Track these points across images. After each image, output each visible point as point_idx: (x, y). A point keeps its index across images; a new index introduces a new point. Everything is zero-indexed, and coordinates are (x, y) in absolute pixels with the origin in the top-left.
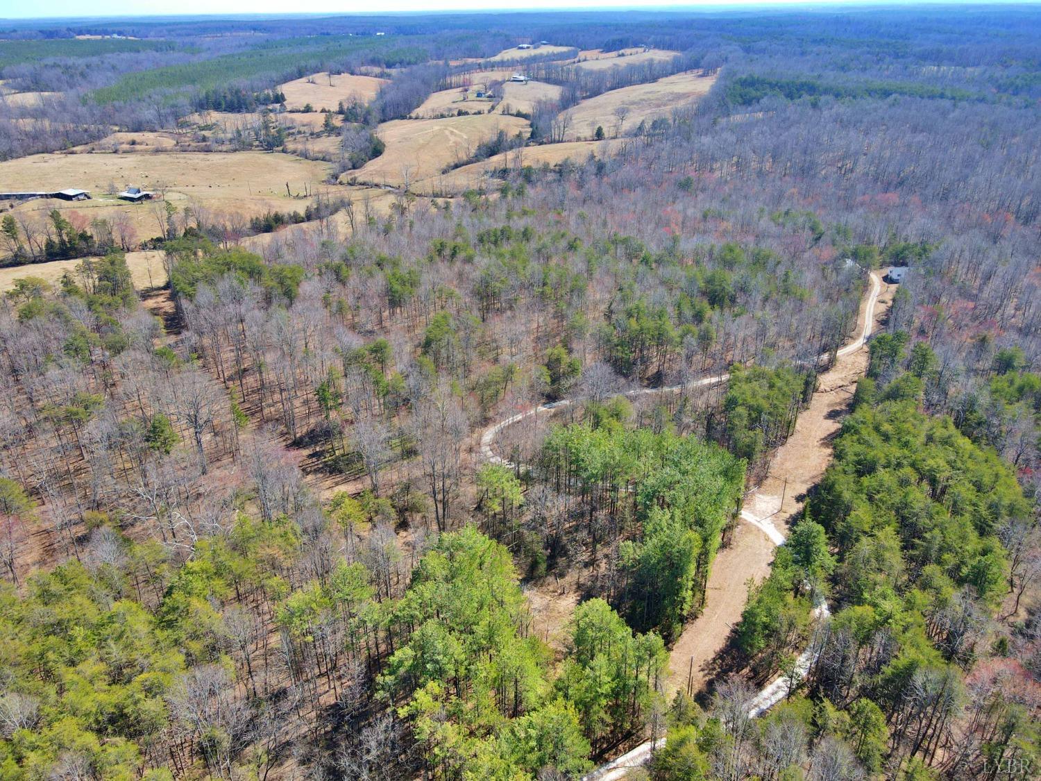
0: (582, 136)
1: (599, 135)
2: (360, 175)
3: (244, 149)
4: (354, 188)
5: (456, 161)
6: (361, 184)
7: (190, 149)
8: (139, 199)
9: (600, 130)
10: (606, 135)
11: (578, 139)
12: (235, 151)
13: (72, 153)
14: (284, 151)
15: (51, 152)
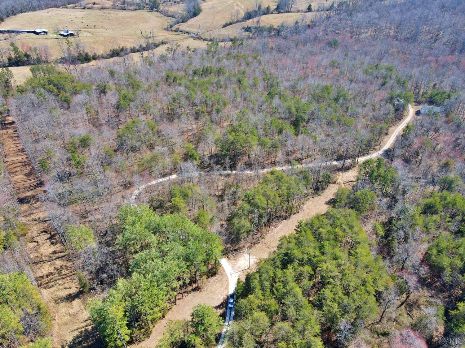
0: (300, 9)
1: (309, 9)
2: (183, 27)
3: (140, 9)
4: (177, 33)
5: (231, 21)
6: (181, 31)
7: (117, 7)
8: (67, 35)
9: (310, 6)
10: (313, 9)
11: (298, 11)
12: (136, 9)
13: (66, 8)
14: (157, 11)
15: (58, 7)
